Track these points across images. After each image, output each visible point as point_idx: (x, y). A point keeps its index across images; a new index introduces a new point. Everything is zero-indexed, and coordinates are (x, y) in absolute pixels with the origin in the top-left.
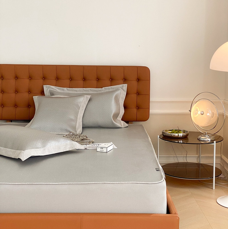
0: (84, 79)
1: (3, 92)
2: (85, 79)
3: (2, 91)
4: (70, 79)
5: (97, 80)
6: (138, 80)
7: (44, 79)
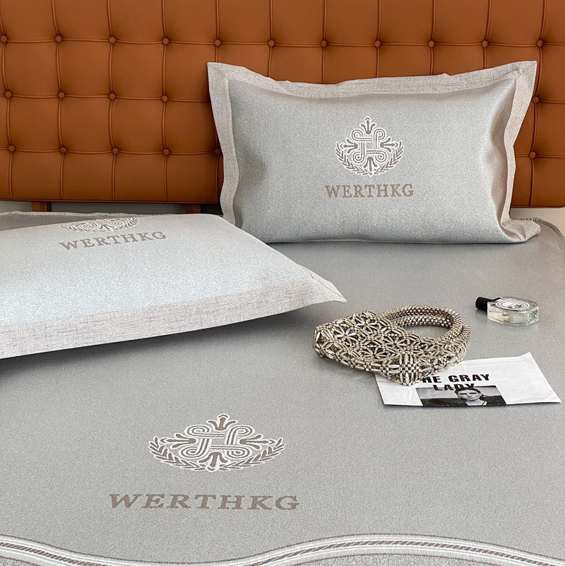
0: (326, 43)
1: (10, 93)
2: (328, 42)
3: (7, 90)
4: (272, 43)
5: (378, 44)
6: (544, 43)
7: (166, 41)
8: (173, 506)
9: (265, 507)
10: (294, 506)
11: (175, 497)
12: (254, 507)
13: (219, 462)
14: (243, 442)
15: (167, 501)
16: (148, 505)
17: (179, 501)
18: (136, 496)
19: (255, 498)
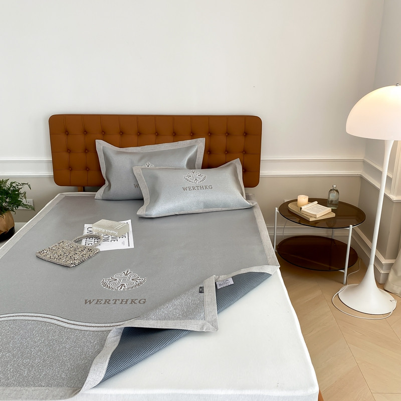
6: (246, 134)
8: (105, 303)
9: (135, 303)
10: (144, 302)
11: (106, 300)
12: (131, 303)
13: (123, 287)
14: (133, 280)
15: (103, 302)
16: (97, 303)
17: (107, 302)
18: (93, 300)
19: (132, 300)
